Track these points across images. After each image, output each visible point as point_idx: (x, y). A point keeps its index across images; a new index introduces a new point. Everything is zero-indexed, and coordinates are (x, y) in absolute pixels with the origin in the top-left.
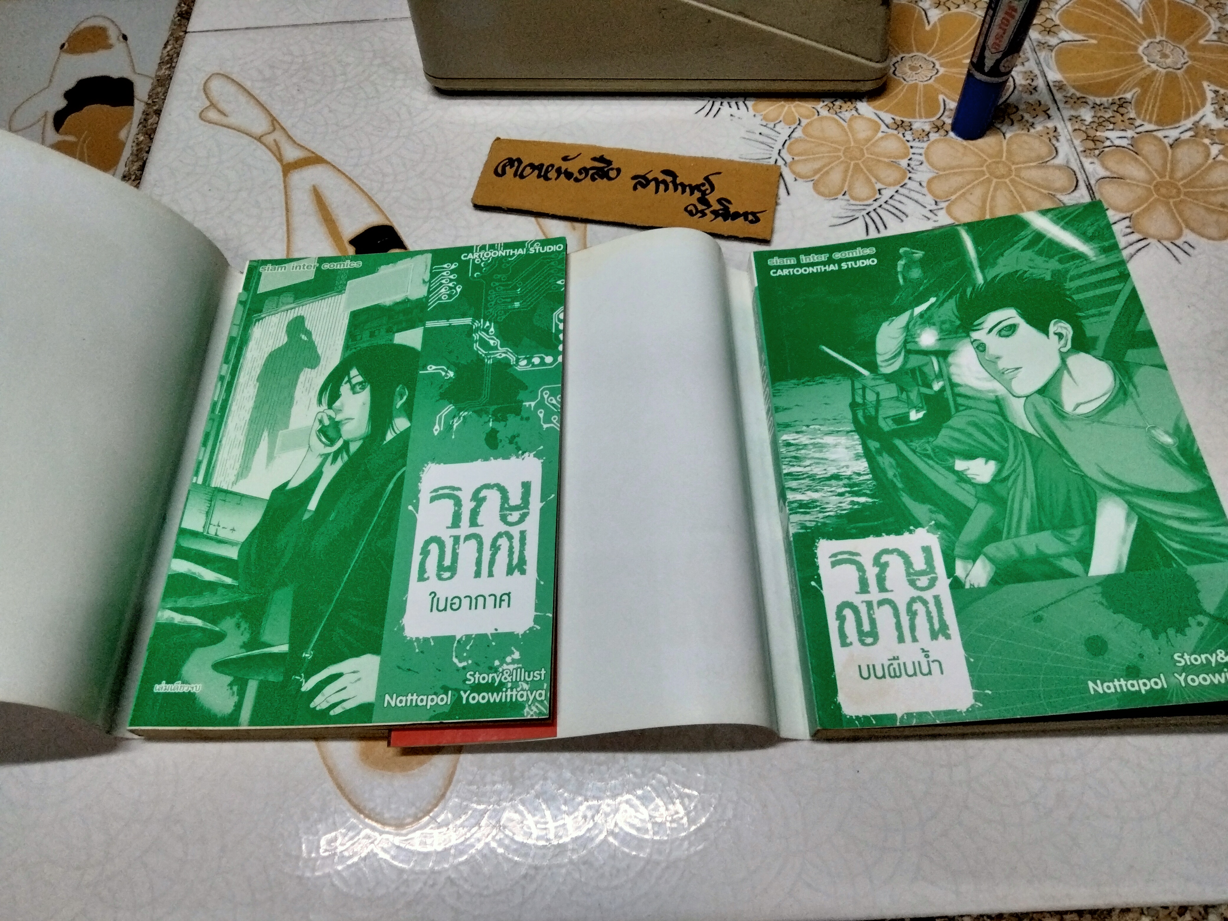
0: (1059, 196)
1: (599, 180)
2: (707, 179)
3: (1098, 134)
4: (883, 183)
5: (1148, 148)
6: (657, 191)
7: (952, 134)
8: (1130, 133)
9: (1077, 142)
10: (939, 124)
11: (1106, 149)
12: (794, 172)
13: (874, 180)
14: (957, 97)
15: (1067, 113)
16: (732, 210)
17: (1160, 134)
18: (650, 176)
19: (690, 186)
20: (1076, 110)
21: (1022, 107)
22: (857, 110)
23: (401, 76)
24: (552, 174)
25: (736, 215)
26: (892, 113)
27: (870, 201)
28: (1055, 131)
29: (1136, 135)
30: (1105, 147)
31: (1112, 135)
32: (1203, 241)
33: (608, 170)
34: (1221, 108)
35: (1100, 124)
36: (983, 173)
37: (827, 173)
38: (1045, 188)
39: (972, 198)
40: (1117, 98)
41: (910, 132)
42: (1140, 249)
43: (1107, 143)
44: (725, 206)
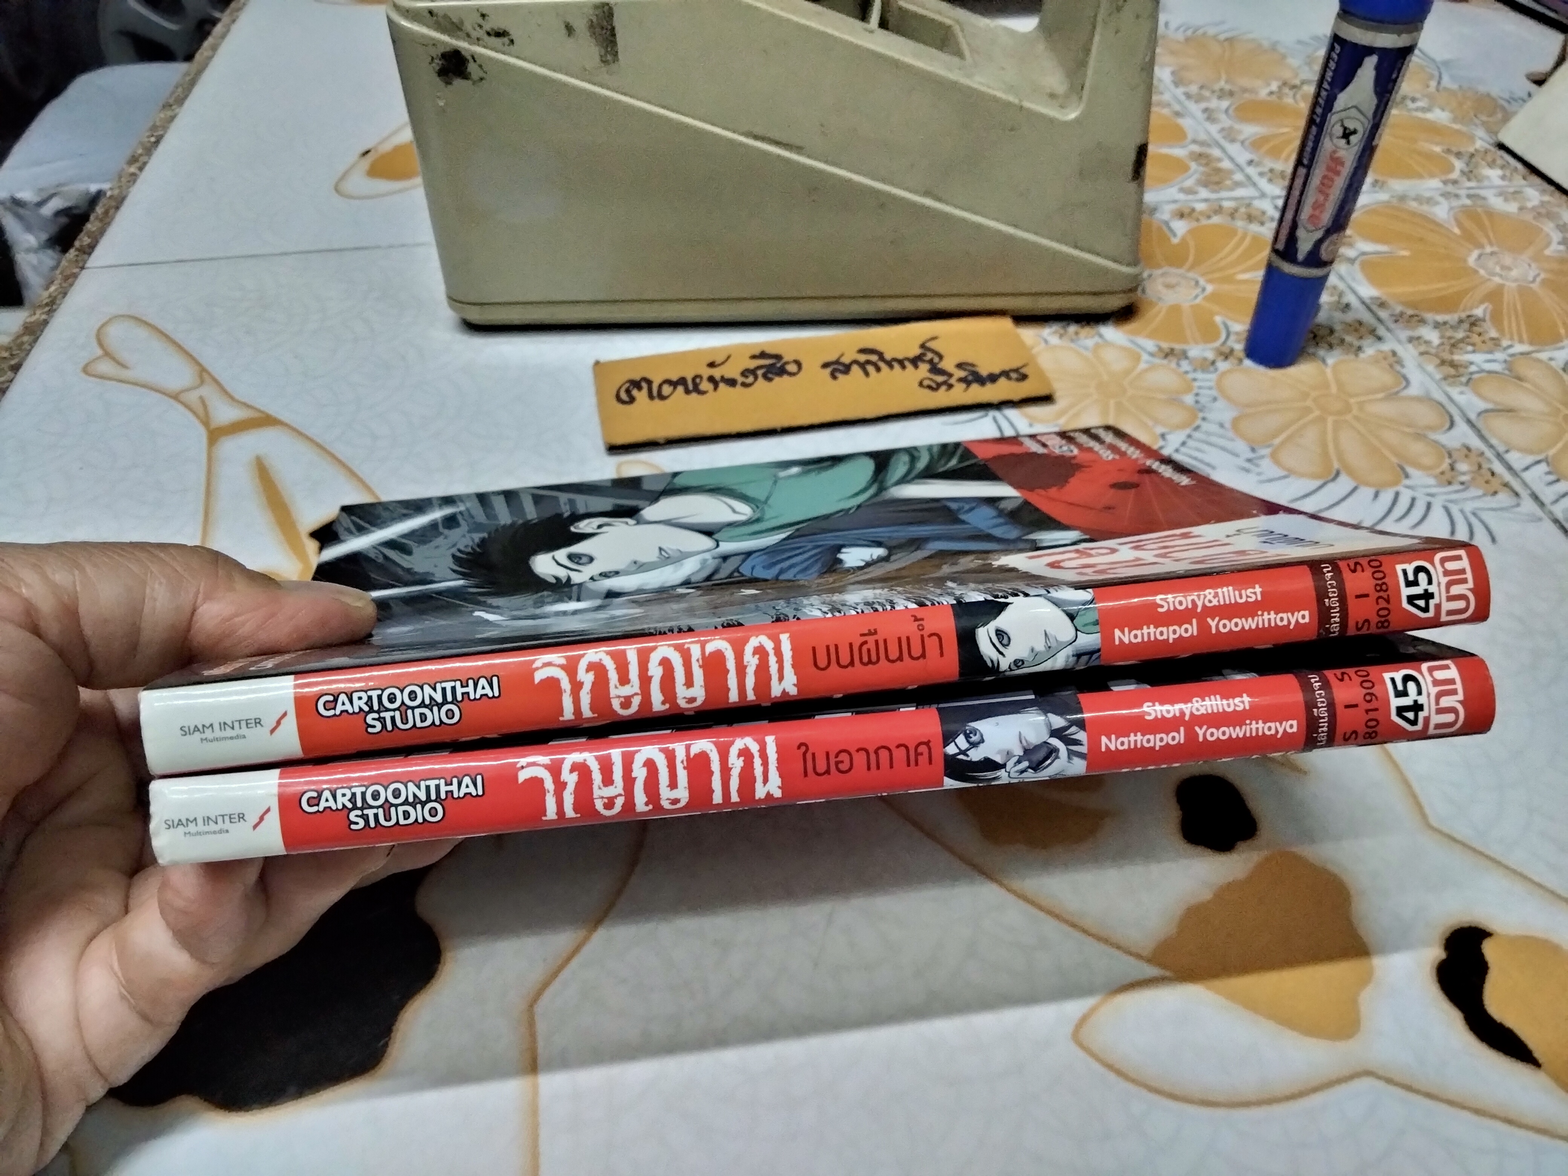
0: (1433, 436)
1: (777, 380)
2: (923, 347)
3: (1456, 357)
5: (1532, 373)
6: (867, 374)
7: (1248, 363)
8: (1500, 356)
9: (1430, 368)
10: (1226, 350)
11: (1475, 376)
13: (1150, 423)
15: (1404, 334)
16: (983, 373)
17: (1544, 356)
18: (846, 360)
19: (908, 359)
20: (1414, 330)
21: (1338, 327)
22: (1101, 336)
24: (705, 385)
25: (993, 378)
26: (1154, 339)
28: (1395, 355)
29: (1509, 359)
30: (1471, 373)
31: (1476, 358)
33: (783, 366)
35: (1453, 346)
36: (1307, 410)
38: (1408, 427)
39: (1303, 442)
40: (1464, 315)
41: (1186, 362)
43: (1473, 368)
44: (969, 371)
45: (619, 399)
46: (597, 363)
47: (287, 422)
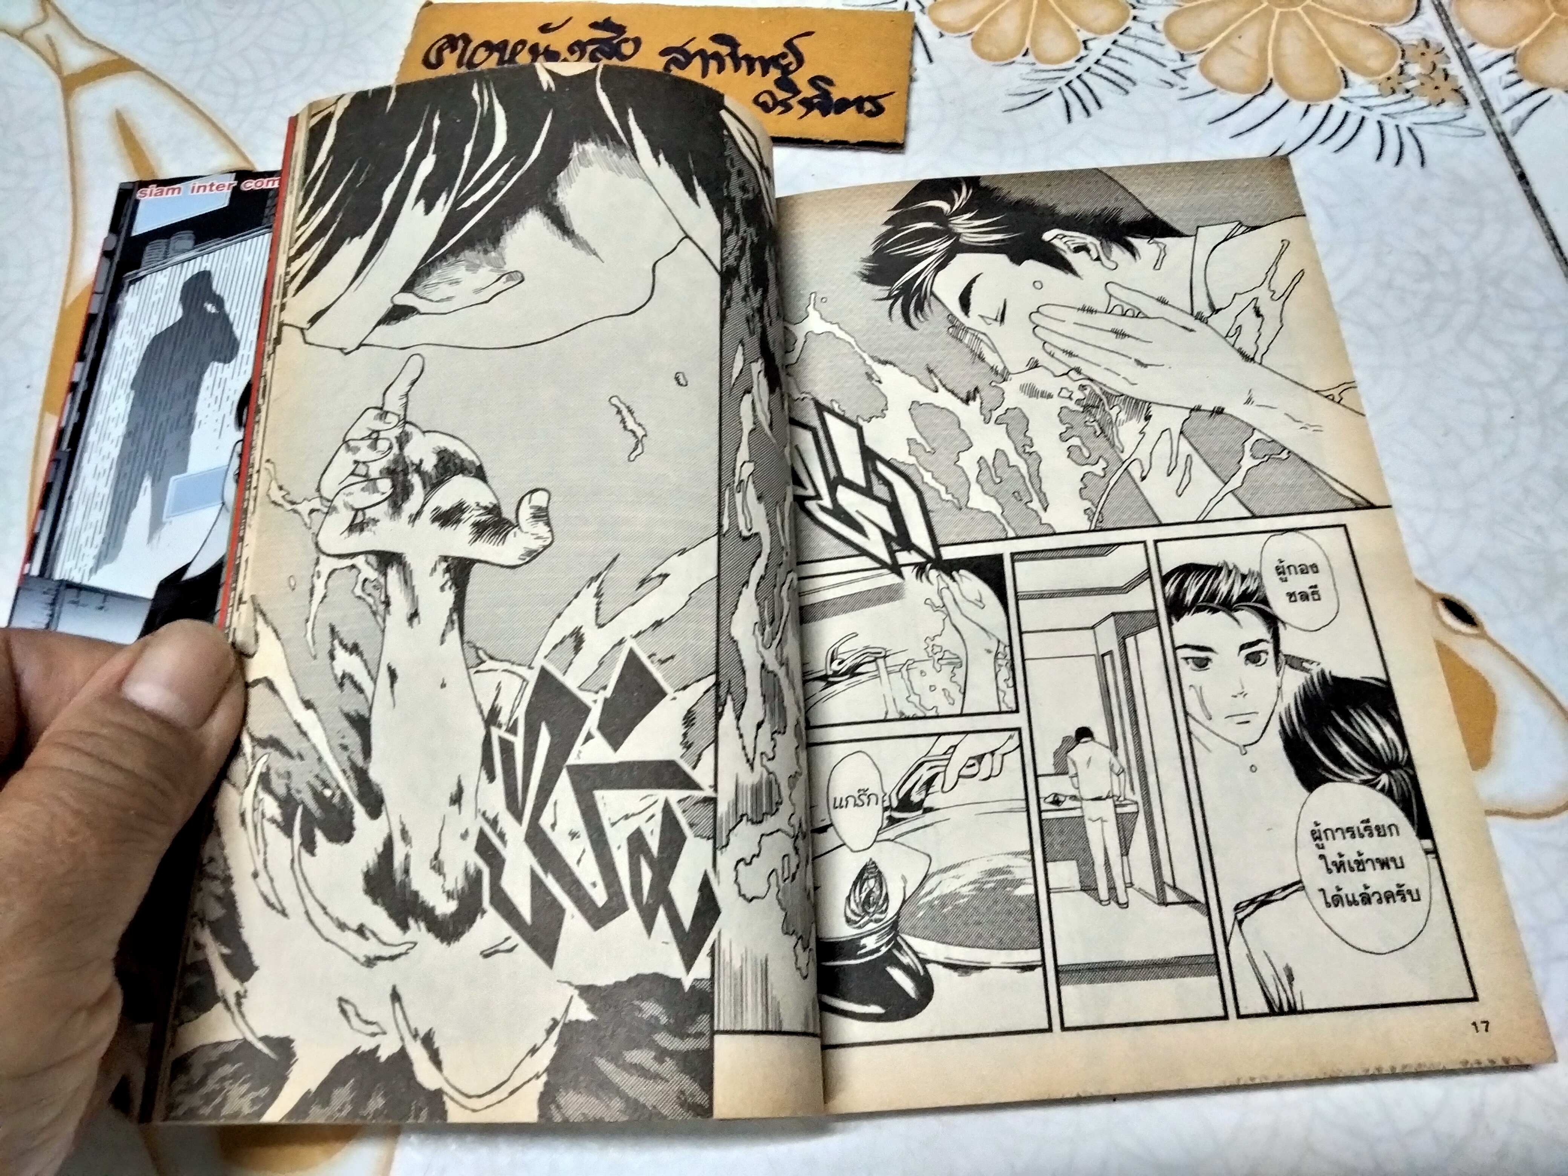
0: (1391, 29)
2: (789, 44)
4: (1089, 30)
6: (705, 73)
12: (937, 23)
13: (1074, 26)
16: (836, 96)
18: (692, 48)
19: (761, 59)
24: (523, 57)
25: (843, 105)
27: (1071, 63)
33: (619, 43)
36: (1255, 2)
37: (994, 19)
38: (1364, 17)
39: (1241, 44)
42: (1534, 110)
44: (822, 90)
45: (426, 60)
46: (427, 5)
47: (142, 64)
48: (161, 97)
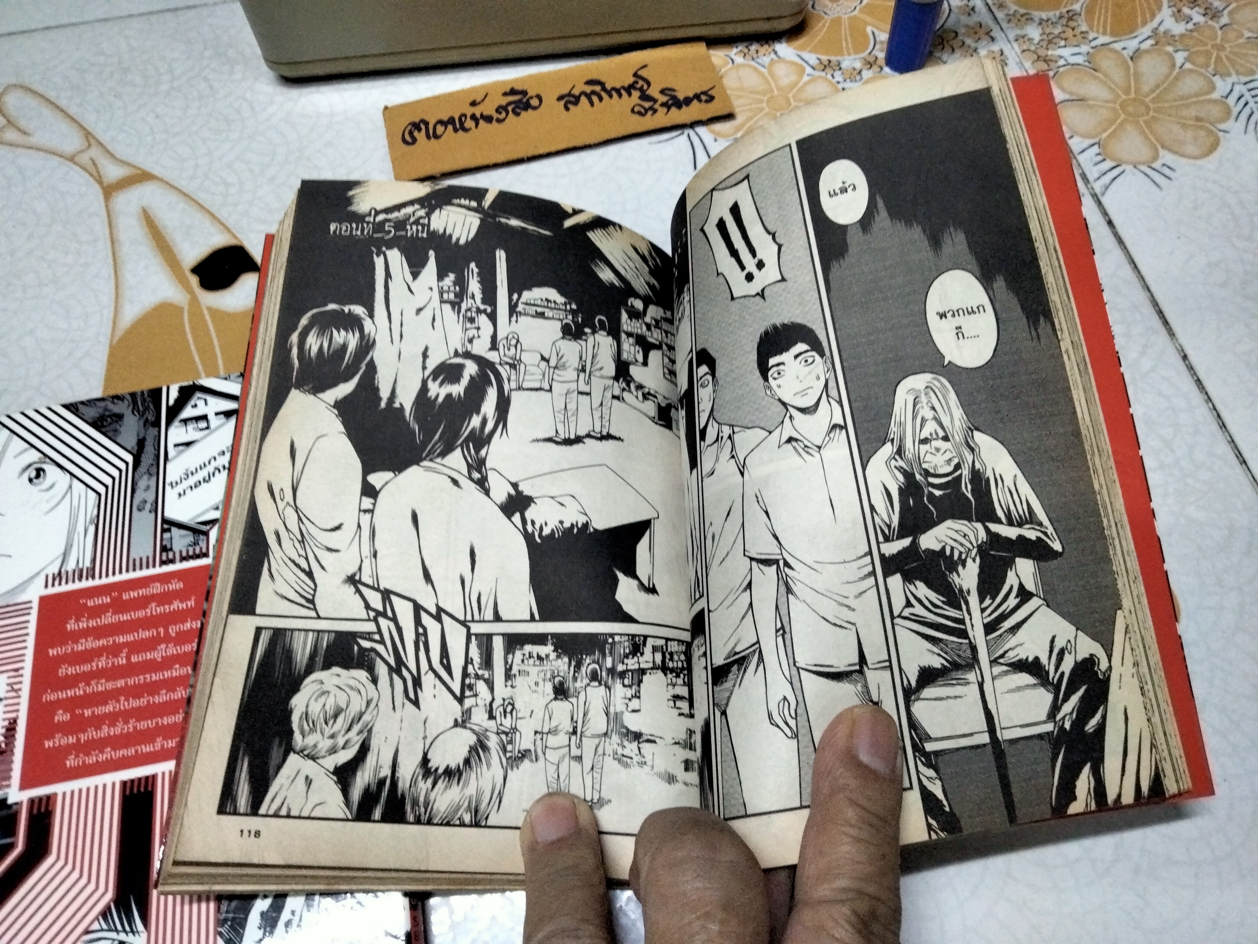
1: (523, 114)
2: (636, 75)
3: (1050, 52)
5: (1106, 63)
6: (592, 104)
7: (887, 70)
8: (1085, 49)
9: (1028, 65)
10: (871, 59)
11: (1061, 69)
14: (888, 27)
15: (1012, 35)
16: (681, 96)
17: (1118, 46)
18: (576, 92)
19: (623, 88)
20: (1022, 28)
21: (962, 30)
22: (776, 53)
23: (238, 68)
24: (469, 123)
25: (688, 101)
26: (816, 53)
28: (1002, 54)
29: (1091, 51)
30: (1059, 67)
31: (1066, 52)
32: (1184, 161)
33: (528, 100)
34: (1179, 11)
35: (1050, 42)
40: (1064, 10)
41: (839, 73)
42: (1115, 178)
43: (1061, 62)
44: (671, 96)
45: (404, 141)
46: (386, 108)
47: (160, 176)
48: (174, 197)
